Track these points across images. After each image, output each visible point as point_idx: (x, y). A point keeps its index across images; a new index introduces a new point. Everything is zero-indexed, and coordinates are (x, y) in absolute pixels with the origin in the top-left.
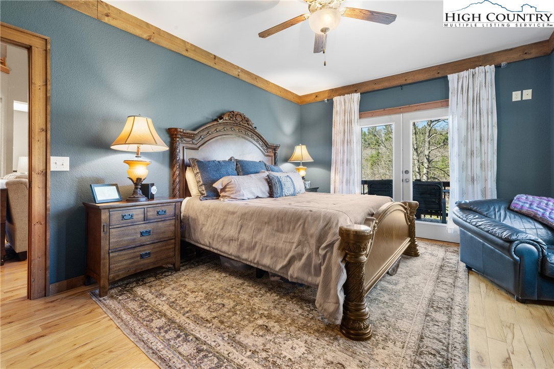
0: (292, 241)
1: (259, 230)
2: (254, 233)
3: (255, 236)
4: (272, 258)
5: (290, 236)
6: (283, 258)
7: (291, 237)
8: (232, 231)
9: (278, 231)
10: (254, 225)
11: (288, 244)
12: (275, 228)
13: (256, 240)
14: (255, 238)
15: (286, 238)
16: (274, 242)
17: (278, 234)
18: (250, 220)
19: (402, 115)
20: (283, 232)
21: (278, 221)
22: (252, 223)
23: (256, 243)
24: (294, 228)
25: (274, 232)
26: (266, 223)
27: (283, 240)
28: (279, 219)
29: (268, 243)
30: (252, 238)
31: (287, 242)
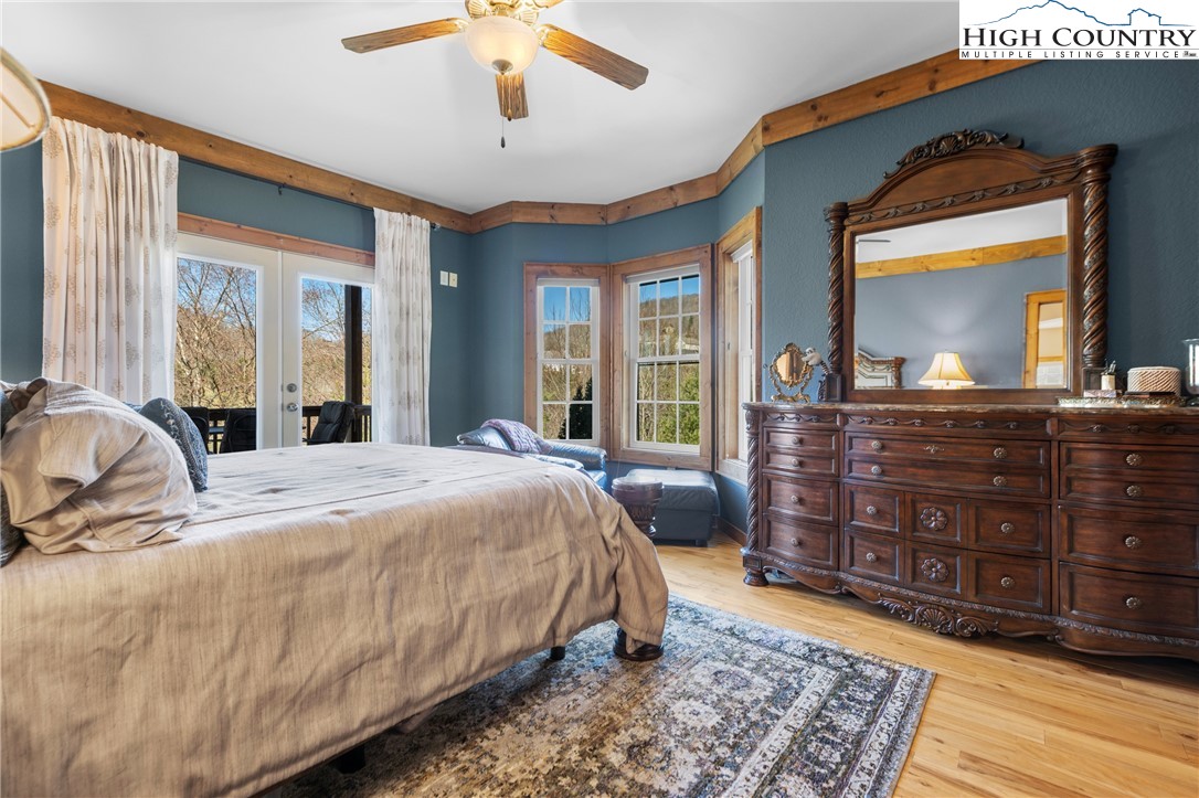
0: (553, 553)
1: (460, 572)
2: (450, 588)
3: (455, 594)
4: (518, 624)
5: (541, 546)
6: (544, 604)
7: (545, 545)
8: (350, 634)
9: (508, 548)
10: (441, 562)
11: (545, 564)
12: (501, 544)
13: (463, 604)
14: (458, 600)
15: (536, 553)
16: (515, 578)
17: (511, 555)
18: (422, 554)
19: (280, 253)
20: (520, 545)
21: (504, 522)
22: (428, 560)
23: (465, 614)
24: (542, 524)
25: (501, 556)
26: (475, 540)
27: (530, 562)
28: (505, 516)
29: (502, 589)
30: (449, 607)
31: (540, 563)
